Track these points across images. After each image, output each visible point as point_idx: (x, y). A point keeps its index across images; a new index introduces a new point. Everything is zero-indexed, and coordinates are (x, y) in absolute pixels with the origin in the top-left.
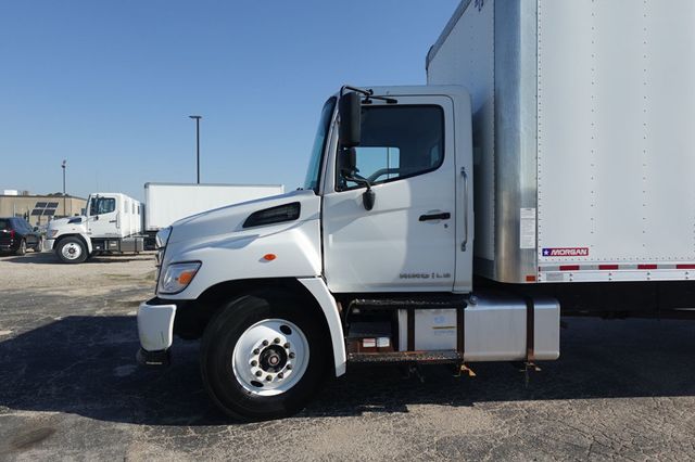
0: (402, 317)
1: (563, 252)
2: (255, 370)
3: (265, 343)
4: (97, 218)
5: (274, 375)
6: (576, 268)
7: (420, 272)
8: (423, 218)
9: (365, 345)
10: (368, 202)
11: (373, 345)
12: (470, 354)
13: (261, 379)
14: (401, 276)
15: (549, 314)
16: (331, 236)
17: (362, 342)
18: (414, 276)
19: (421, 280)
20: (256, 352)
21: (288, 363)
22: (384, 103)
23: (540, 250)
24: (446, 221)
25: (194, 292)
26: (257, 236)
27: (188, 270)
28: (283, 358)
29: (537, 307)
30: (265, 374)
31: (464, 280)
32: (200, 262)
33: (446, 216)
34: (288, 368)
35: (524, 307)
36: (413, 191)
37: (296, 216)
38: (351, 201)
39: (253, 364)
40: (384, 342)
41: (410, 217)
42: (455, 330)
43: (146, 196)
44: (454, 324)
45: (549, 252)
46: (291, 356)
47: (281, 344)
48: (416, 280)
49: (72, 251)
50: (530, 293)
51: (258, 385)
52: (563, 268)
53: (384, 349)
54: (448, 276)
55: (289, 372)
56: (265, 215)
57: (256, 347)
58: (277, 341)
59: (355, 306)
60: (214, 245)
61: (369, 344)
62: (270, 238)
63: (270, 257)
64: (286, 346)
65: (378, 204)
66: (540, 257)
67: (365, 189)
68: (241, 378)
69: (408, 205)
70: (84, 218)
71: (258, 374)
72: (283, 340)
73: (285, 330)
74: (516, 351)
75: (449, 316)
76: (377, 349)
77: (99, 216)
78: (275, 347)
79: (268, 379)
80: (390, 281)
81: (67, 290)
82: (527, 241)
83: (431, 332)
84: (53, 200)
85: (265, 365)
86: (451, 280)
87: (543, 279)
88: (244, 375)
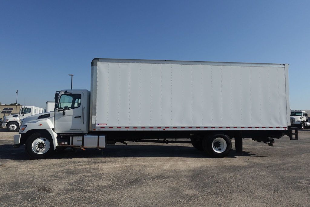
0: (71, 138)
1: (101, 124)
2: (36, 148)
3: (39, 142)
4: (24, 115)
5: (41, 149)
6: (104, 128)
7: (75, 128)
8: (75, 117)
9: (62, 144)
10: (64, 114)
12: (85, 146)
13: (38, 150)
14: (71, 129)
15: (103, 138)
16: (56, 121)
17: (61, 143)
18: (73, 129)
19: (75, 130)
20: (37, 144)
21: (45, 147)
22: (69, 93)
23: (96, 124)
24: (80, 118)
25: (25, 132)
26: (40, 121)
27: (24, 127)
28: (44, 146)
29: (100, 136)
30: (39, 149)
31: (85, 130)
32: (27, 126)
33: (80, 117)
34: (44, 148)
35: (97, 136)
36: (74, 112)
37: (49, 117)
38: (60, 114)
39: (36, 147)
40: (66, 143)
41: (73, 117)
42: (82, 141)
43: (47, 106)
44: (82, 139)
45: (98, 124)
46: (45, 145)
47: (43, 143)
48: (74, 130)
49: (13, 127)
50: (99, 133)
51: (38, 151)
52: (101, 128)
53: (66, 145)
54: (80, 129)
55: (45, 149)
56: (43, 116)
57: (37, 143)
58: (42, 142)
59: (62, 135)
60: (30, 122)
61: (63, 143)
62: (42, 121)
63: (41, 125)
64: (44, 143)
65: (66, 114)
66: (96, 125)
67: (63, 111)
68: (34, 150)
69: (72, 114)
70: (18, 115)
71: (37, 149)
72: (43, 142)
73: (45, 140)
74: (95, 146)
75: (81, 138)
76: (65, 145)
77: (25, 114)
78: (41, 143)
79: (40, 150)
80: (68, 130)
81: (7, 139)
82: (94, 122)
83: (77, 141)
84: (11, 107)
85: (39, 147)
86: (81, 130)
87: (97, 130)
88: (35, 149)
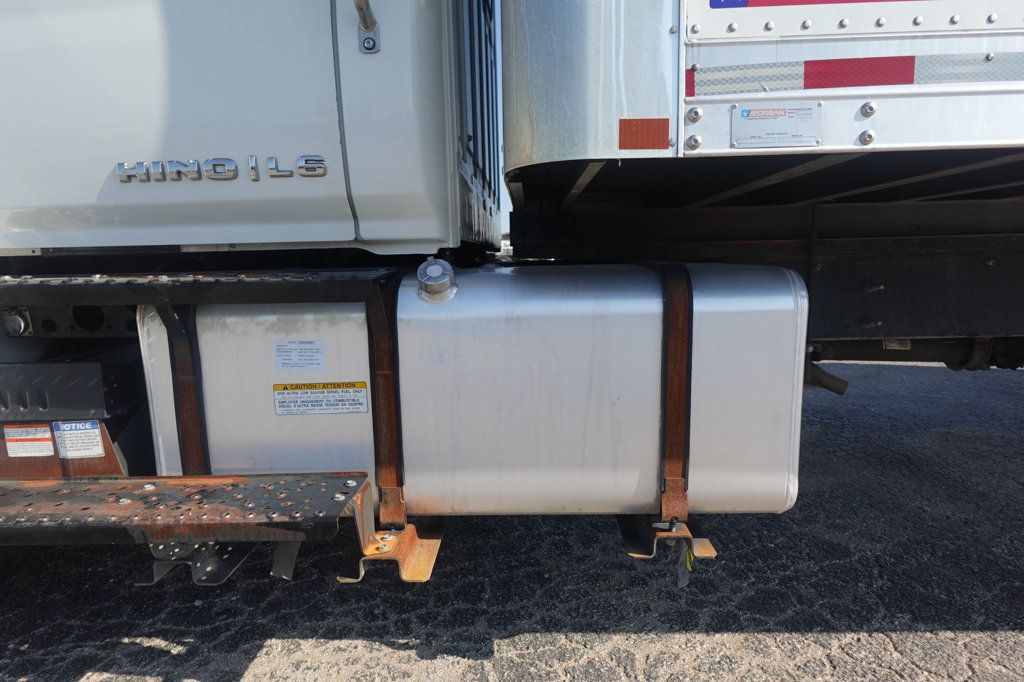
0: (153, 341)
9: (15, 450)
11: (44, 450)
40: (84, 441)
42: (365, 396)
44: (360, 370)
53: (87, 466)
61: (27, 444)
75: (338, 340)
76: (60, 466)
